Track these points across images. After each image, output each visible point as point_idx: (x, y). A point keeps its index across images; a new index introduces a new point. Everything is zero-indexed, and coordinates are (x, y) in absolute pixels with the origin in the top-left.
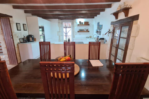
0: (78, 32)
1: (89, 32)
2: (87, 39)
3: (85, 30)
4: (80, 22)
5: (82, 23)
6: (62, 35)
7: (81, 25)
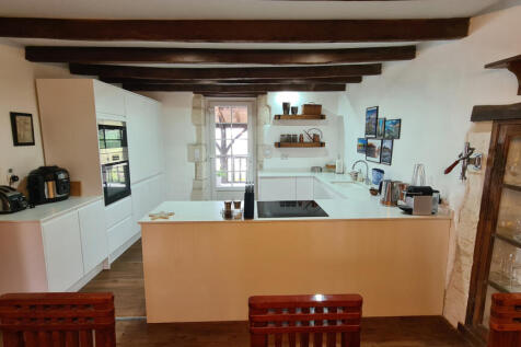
0: (278, 145)
1: (322, 145)
2: (317, 175)
3: (306, 139)
4: (286, 106)
5: (295, 110)
6: (210, 160)
7: (291, 118)
